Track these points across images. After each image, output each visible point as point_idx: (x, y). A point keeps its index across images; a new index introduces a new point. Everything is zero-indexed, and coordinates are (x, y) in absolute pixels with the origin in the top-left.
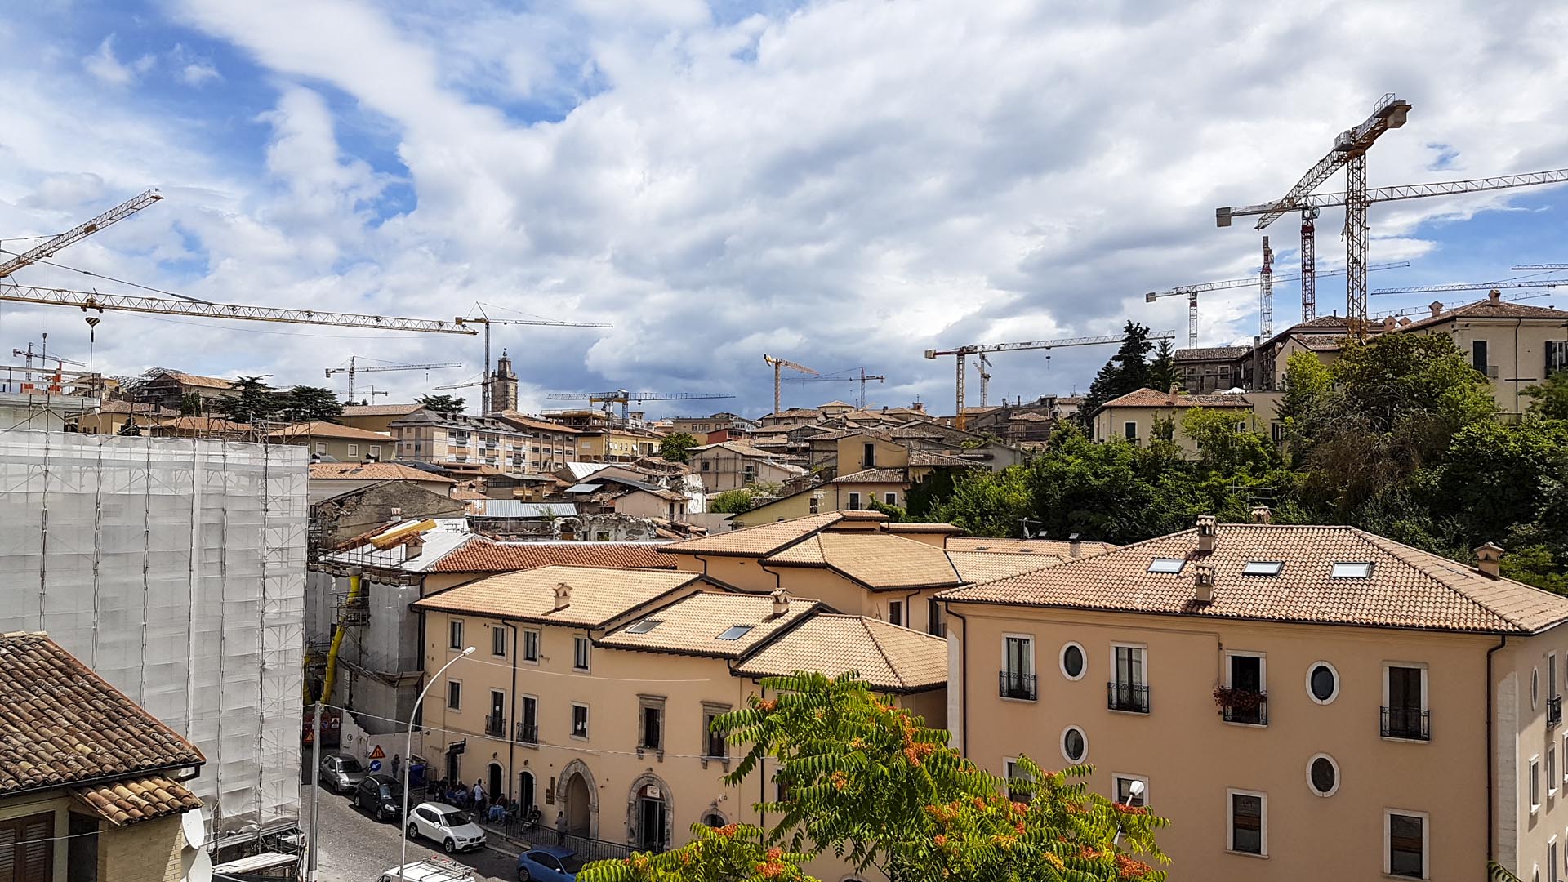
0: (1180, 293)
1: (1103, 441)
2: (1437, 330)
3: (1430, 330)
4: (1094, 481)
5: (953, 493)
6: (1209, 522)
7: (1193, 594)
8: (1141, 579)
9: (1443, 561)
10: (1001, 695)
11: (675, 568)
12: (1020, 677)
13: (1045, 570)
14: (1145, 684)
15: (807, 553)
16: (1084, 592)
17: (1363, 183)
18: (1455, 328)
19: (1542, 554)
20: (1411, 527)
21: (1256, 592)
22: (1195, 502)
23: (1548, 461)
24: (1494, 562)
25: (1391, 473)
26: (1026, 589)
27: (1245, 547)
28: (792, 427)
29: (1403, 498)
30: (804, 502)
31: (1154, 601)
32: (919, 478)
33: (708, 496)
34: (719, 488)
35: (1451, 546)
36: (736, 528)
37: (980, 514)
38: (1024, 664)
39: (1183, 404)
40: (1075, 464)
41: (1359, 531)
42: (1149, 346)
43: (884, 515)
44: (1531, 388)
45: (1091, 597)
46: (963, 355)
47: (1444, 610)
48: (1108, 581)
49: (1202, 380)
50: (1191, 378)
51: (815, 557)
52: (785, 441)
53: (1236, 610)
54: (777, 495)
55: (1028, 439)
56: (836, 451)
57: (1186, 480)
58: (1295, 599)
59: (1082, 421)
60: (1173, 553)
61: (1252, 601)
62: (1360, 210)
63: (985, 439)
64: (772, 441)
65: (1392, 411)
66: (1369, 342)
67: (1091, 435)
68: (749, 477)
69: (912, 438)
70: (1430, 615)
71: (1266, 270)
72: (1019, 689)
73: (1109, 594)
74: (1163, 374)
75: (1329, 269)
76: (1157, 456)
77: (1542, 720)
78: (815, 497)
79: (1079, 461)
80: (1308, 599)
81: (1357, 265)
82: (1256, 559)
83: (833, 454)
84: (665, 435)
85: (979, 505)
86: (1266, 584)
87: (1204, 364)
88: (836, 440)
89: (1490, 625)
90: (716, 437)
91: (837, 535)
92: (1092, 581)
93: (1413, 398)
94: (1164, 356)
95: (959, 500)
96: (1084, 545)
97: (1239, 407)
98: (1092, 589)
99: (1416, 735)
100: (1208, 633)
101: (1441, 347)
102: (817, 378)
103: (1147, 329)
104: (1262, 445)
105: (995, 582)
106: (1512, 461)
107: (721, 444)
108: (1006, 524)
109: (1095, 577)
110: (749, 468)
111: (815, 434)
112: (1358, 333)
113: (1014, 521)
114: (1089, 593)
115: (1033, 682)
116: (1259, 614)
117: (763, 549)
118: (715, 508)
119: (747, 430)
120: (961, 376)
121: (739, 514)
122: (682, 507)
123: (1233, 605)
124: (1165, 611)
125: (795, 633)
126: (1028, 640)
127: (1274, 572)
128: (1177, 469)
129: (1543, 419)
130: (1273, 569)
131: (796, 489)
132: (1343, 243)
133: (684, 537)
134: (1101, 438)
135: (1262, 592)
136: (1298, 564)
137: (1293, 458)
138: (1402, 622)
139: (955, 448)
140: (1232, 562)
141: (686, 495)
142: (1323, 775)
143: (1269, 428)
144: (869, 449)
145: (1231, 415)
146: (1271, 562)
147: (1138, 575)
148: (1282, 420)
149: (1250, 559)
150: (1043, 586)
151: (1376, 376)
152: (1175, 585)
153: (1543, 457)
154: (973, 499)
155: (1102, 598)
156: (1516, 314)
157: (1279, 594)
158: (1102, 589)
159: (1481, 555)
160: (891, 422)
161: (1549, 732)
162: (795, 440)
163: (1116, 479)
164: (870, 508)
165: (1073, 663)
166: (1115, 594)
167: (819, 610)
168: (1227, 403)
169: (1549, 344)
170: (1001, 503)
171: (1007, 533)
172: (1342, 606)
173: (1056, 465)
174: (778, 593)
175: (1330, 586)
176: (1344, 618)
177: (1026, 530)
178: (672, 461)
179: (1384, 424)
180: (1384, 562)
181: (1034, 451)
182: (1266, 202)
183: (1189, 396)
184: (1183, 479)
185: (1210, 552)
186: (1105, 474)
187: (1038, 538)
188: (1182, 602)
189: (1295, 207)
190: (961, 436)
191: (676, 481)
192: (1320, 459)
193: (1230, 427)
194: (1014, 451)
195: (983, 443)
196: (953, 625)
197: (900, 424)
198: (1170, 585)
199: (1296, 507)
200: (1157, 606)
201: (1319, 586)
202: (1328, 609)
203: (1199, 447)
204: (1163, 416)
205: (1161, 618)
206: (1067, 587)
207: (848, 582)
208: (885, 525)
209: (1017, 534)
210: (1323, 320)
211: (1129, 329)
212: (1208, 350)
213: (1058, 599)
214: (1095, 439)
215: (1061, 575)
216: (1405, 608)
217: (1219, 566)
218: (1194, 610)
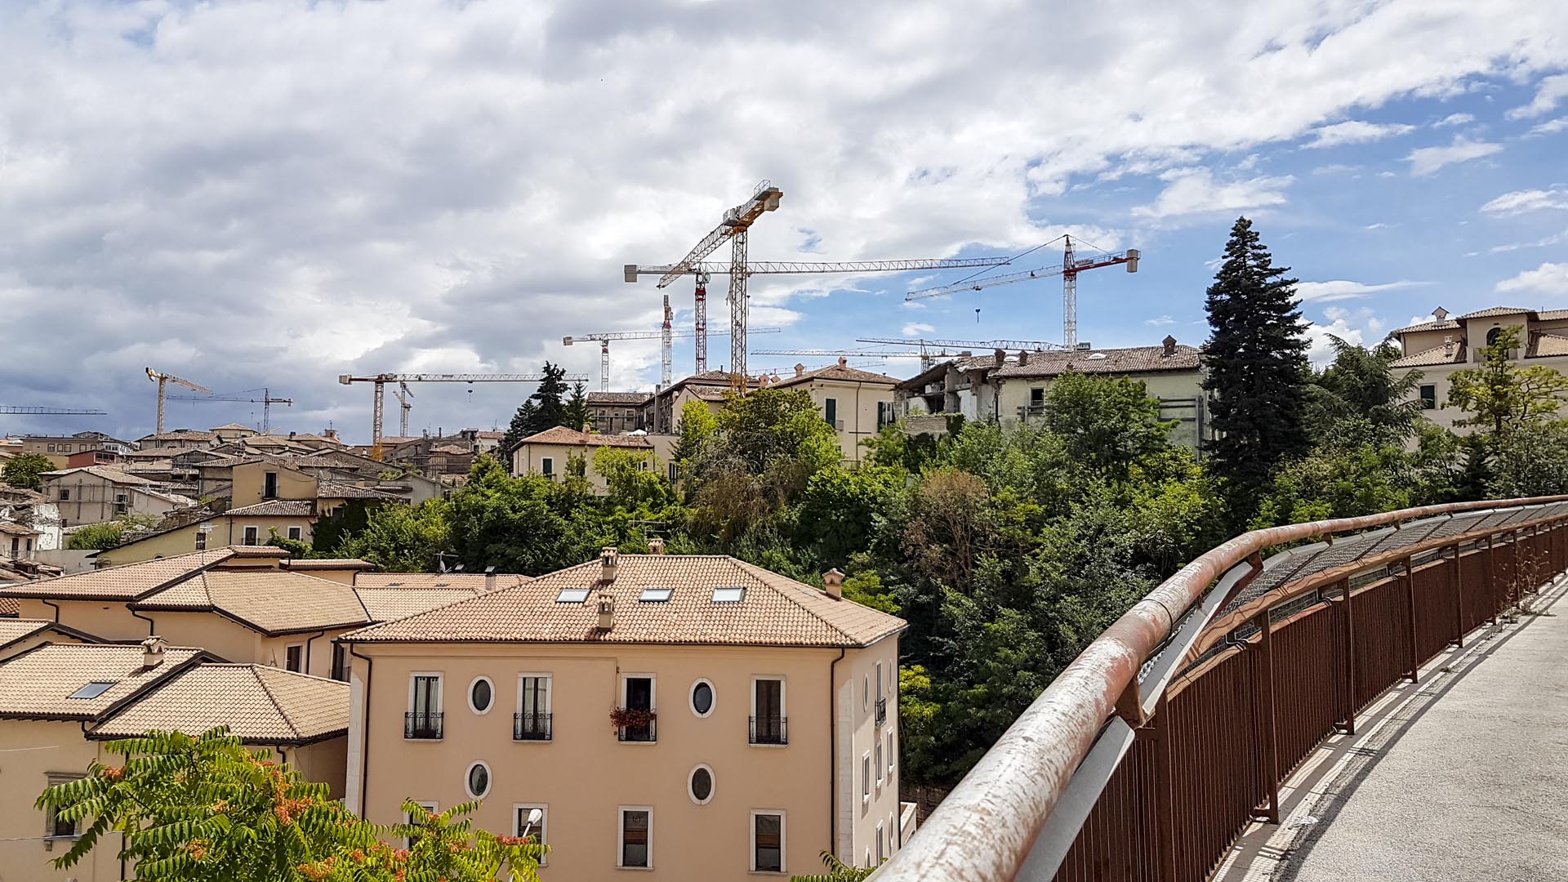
0: (594, 340)
1: (521, 475)
2: (800, 388)
3: (794, 387)
4: (511, 515)
5: (367, 527)
6: (611, 553)
7: (596, 622)
8: (550, 610)
9: (799, 585)
10: (406, 737)
11: (16, 616)
12: (427, 716)
13: (459, 605)
14: (548, 712)
15: (189, 594)
16: (496, 626)
17: (744, 256)
18: (814, 387)
19: (873, 578)
20: (777, 556)
21: (651, 618)
22: (603, 534)
23: (879, 501)
24: (837, 585)
25: (762, 510)
26: (438, 625)
27: (642, 576)
28: (178, 451)
29: (771, 531)
30: (190, 536)
31: (562, 630)
32: (329, 511)
33: (66, 530)
34: (81, 521)
35: (808, 572)
36: (100, 567)
37: (395, 549)
38: (431, 702)
39: (594, 443)
40: (494, 498)
41: (735, 560)
42: (565, 387)
43: (284, 551)
44: (866, 440)
45: (503, 630)
46: (381, 382)
47: (799, 628)
48: (519, 613)
49: (611, 422)
50: (602, 419)
51: (201, 600)
52: (168, 467)
53: (633, 635)
54: (155, 529)
55: (449, 471)
56: (231, 480)
57: (596, 514)
58: (683, 623)
59: (502, 454)
60: (579, 583)
61: (647, 626)
62: (742, 279)
63: (404, 471)
64: (152, 467)
65: (764, 456)
66: (747, 396)
67: (510, 470)
68: (121, 508)
69: (322, 468)
70: (789, 632)
71: (666, 326)
72: (425, 730)
73: (520, 626)
74: (575, 415)
75: (718, 329)
76: (570, 491)
77: (872, 718)
78: (201, 531)
79: (498, 495)
80: (693, 622)
81: (739, 328)
82: (650, 587)
83: (228, 484)
84: (10, 456)
85: (394, 539)
86: (659, 610)
87: (613, 406)
88: (231, 467)
89: (833, 640)
90: (79, 459)
91: (227, 573)
92: (505, 613)
93: (780, 445)
94: (578, 397)
95: (372, 535)
96: (499, 577)
97: (641, 448)
98: (504, 621)
99: (777, 740)
100: (607, 659)
101: (802, 402)
102: (212, 398)
103: (564, 371)
104: (660, 483)
105: (407, 619)
106: (853, 501)
107: (85, 469)
108: (422, 558)
109: (507, 609)
110: (121, 498)
111: (206, 459)
112: (739, 387)
113: (431, 555)
114: (501, 626)
115: (440, 720)
116: (652, 638)
117: (133, 591)
118: (74, 544)
119: (121, 453)
120: (379, 405)
121: (105, 550)
122: (29, 543)
123: (630, 631)
124: (570, 640)
125: (170, 687)
126: (437, 678)
127: (665, 598)
128: (588, 504)
129: (875, 466)
130: (664, 595)
131: (179, 522)
132: (727, 307)
133: (30, 578)
134: (520, 472)
135: (656, 618)
136: (685, 591)
137: (686, 495)
138: (768, 640)
139: (370, 479)
140: (630, 590)
141: (35, 528)
142: (701, 784)
143: (667, 468)
144: (271, 478)
145: (635, 454)
146: (663, 589)
147: (548, 605)
148: (678, 460)
149: (646, 587)
150: (456, 621)
151: (751, 425)
152: (581, 614)
153: (875, 498)
154: (388, 533)
155: (512, 630)
156: (857, 379)
157: (670, 618)
158: (514, 621)
159: (828, 580)
160: (298, 449)
161: (877, 730)
162: (182, 466)
163: (532, 514)
164: (270, 543)
165: (481, 696)
166: (525, 626)
167: (204, 659)
168: (632, 444)
169: (880, 404)
170: (417, 537)
171: (423, 567)
172: (720, 627)
173: (473, 499)
174: (150, 642)
175: (711, 610)
176: (722, 639)
177: (442, 564)
178: (20, 487)
179: (757, 467)
180: (753, 587)
181: (454, 484)
182: (666, 264)
183: (599, 436)
184: (592, 513)
185: (612, 582)
186: (521, 508)
187: (454, 572)
188: (586, 630)
189: (690, 271)
190: (377, 467)
191: (23, 512)
192: (707, 497)
193: (633, 466)
194: (434, 483)
195: (402, 475)
196: (357, 668)
197: (309, 452)
198: (576, 614)
199: (686, 539)
200: (563, 635)
201: (702, 610)
202: (709, 631)
203: (608, 483)
204: (576, 453)
205: (566, 646)
206: (480, 621)
207: (239, 627)
208: (285, 562)
209: (433, 568)
210: (712, 373)
211: (547, 369)
212: (617, 394)
213: (470, 634)
214: (515, 474)
215: (475, 609)
216: (770, 628)
217: (619, 594)
218: (597, 637)
